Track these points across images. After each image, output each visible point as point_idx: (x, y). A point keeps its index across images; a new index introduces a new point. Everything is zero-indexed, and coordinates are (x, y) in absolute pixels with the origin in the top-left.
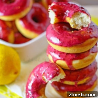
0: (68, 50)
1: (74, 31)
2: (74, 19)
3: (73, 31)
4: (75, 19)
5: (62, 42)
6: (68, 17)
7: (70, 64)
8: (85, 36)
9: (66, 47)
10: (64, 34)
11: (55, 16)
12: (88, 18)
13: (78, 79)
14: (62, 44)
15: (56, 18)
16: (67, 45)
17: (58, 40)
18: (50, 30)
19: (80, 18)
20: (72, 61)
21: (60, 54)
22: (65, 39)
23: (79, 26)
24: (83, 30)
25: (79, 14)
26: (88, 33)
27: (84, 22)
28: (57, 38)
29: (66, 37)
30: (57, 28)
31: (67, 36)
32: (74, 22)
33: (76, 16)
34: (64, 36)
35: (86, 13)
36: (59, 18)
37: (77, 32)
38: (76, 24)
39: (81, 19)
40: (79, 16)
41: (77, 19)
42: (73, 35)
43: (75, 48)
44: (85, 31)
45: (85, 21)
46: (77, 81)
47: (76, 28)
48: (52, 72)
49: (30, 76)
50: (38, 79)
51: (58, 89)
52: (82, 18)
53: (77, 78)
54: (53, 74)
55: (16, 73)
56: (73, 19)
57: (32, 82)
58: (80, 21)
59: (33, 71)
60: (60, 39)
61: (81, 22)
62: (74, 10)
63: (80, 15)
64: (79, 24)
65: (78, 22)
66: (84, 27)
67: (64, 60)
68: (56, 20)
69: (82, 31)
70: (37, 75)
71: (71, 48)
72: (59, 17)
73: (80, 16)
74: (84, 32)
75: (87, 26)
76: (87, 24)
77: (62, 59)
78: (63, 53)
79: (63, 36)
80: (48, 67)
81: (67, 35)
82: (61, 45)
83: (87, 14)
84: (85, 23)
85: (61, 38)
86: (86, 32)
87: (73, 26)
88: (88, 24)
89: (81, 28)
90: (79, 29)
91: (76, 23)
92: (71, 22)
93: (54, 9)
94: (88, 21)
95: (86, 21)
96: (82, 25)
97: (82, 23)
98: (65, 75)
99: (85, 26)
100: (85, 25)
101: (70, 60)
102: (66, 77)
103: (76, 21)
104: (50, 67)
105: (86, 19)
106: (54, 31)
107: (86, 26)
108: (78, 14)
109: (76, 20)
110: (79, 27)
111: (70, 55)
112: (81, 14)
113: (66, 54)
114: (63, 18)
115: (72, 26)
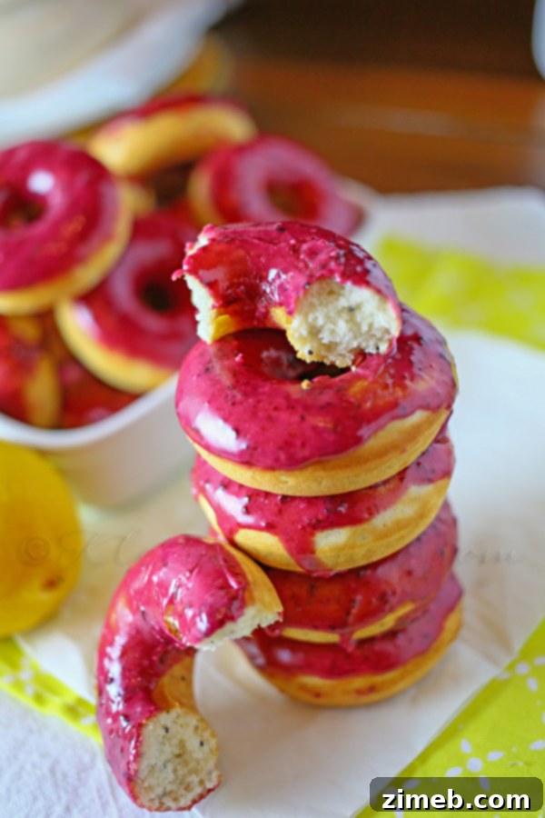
0: (286, 482)
1: (316, 380)
2: (311, 317)
3: (305, 384)
4: (316, 319)
5: (248, 447)
6: (281, 304)
7: (302, 548)
8: (368, 405)
9: (271, 468)
10: (259, 402)
11: (214, 307)
12: (384, 310)
13: (351, 619)
14: (251, 455)
15: (220, 314)
16: (277, 460)
17: (232, 434)
18: (194, 378)
19: (339, 312)
20: (312, 535)
21: (250, 497)
22: (263, 429)
23: (341, 349)
24: (360, 371)
25: (335, 288)
26: (386, 387)
27: (365, 328)
28: (226, 420)
29: (270, 418)
30: (227, 363)
31: (274, 414)
32: (314, 332)
33: (321, 304)
34: (260, 414)
35: (368, 284)
36: (234, 314)
37: (329, 387)
38: (325, 341)
39: (345, 316)
40: (337, 300)
41: (328, 317)
42: (304, 407)
43: (321, 473)
44: (370, 379)
45: (371, 326)
46: (347, 630)
47: (327, 362)
48: (209, 599)
49: (113, 605)
50: (146, 629)
51: (261, 661)
52: (351, 310)
53: (348, 613)
54: (210, 615)
55: (51, 584)
56: (306, 316)
57: (120, 640)
58: (342, 327)
59: (125, 584)
60: (238, 431)
61: (350, 330)
62: (308, 273)
63: (339, 295)
64: (338, 340)
65: (333, 332)
66: (371, 355)
67: (270, 528)
68: (219, 326)
69: (358, 377)
70: (142, 608)
71: (297, 473)
72: (235, 307)
73: (343, 302)
74: (365, 383)
75: (384, 348)
76: (381, 339)
77: (263, 524)
78: (267, 495)
79: (254, 414)
80: (191, 572)
81: (276, 409)
82: (246, 459)
83: (378, 291)
84: (373, 336)
85: (247, 425)
86: (375, 382)
87: (310, 353)
88: (387, 337)
89: (354, 362)
90: (340, 363)
91: (321, 336)
92: (296, 335)
93: (201, 272)
94: (387, 326)
95: (376, 325)
96: (355, 344)
97: (355, 337)
98: (280, 609)
99: (371, 350)
100: (372, 343)
101: (303, 528)
102: (285, 614)
103: (322, 327)
104: (199, 572)
105: (372, 315)
106: (216, 382)
107: (378, 348)
108: (331, 293)
109: (320, 322)
110: (342, 356)
111: (302, 506)
112: (343, 288)
113: (279, 498)
114: (256, 309)
115: (303, 352)
